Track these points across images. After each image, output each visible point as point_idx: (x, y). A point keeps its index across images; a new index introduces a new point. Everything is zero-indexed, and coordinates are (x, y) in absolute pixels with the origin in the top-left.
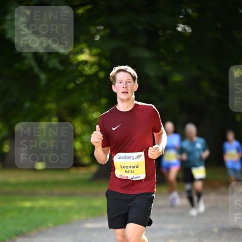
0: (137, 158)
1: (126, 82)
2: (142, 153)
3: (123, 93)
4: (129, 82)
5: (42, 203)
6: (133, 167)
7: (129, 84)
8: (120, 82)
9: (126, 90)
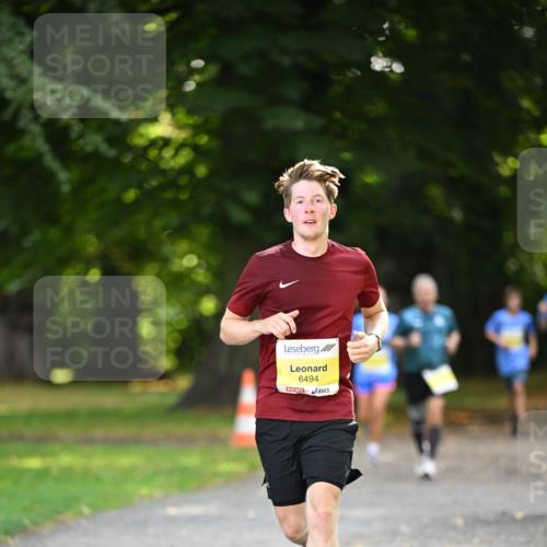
0: (324, 350)
1: (312, 201)
2: (335, 341)
3: (306, 223)
4: (318, 201)
5: (66, 459)
7: (317, 205)
8: (300, 202)
9: (311, 217)
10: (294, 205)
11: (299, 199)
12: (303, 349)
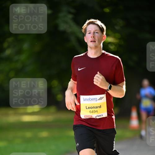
0: (99, 99)
1: (94, 33)
3: (91, 42)
4: (97, 33)
6: (96, 107)
7: (96, 34)
9: (93, 39)
11: (89, 32)
12: (91, 100)
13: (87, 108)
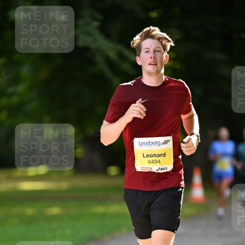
0: (163, 143)
3: (150, 65)
4: (158, 51)
6: (159, 156)
8: (147, 52)
9: (154, 61)
10: (143, 54)
11: (146, 50)
12: (151, 143)
13: (145, 156)
